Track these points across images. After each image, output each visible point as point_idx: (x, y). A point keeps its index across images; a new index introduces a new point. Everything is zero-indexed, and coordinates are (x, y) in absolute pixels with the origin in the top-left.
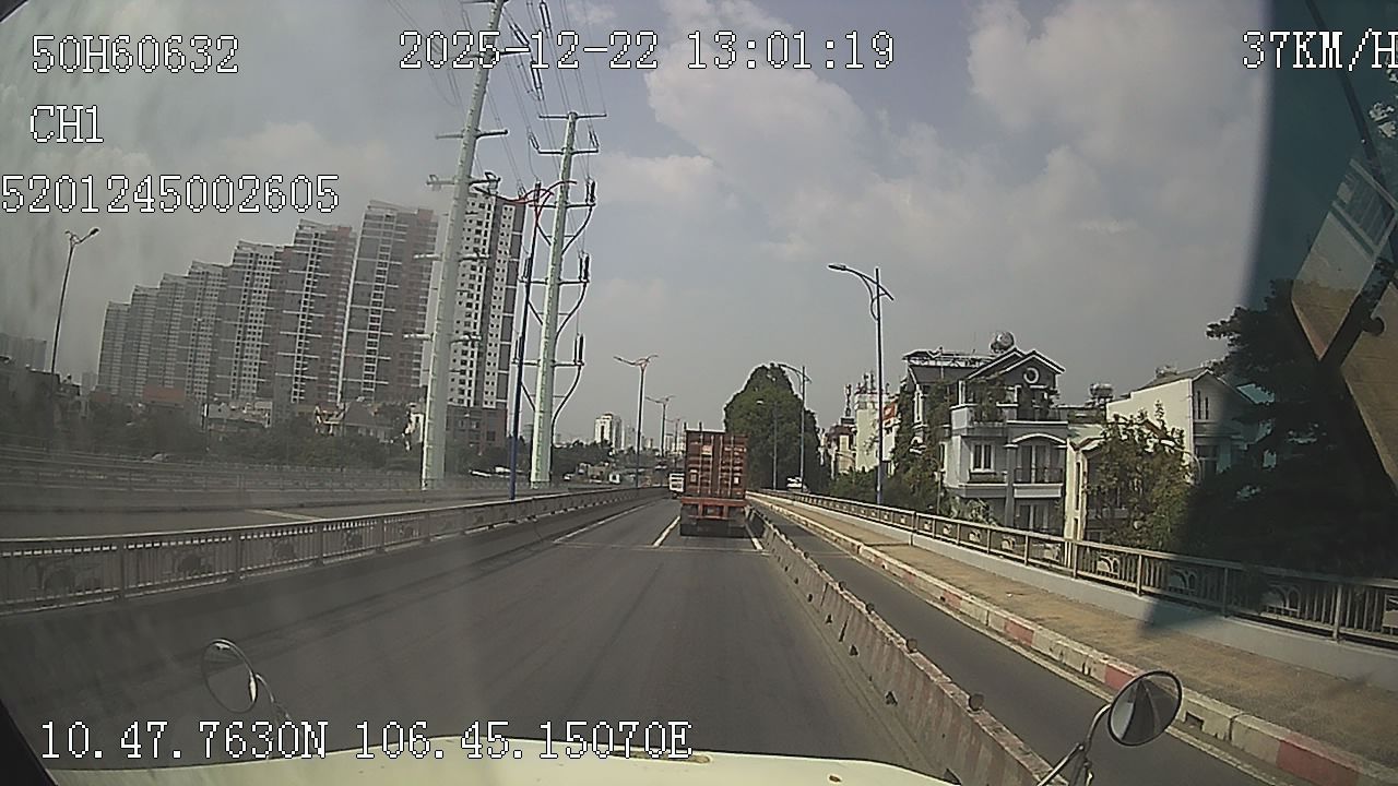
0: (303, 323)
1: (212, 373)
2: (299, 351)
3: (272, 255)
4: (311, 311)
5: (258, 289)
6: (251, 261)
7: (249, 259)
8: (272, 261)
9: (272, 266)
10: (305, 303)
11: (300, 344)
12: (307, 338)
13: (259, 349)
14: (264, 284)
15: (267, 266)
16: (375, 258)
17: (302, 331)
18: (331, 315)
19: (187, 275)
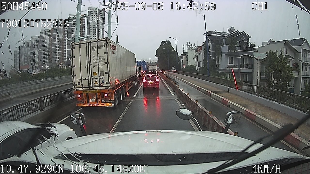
0: (57, 45)
1: (38, 60)
2: (57, 51)
3: (49, 31)
4: (58, 41)
5: (46, 39)
6: (44, 33)
7: (43, 33)
8: (49, 32)
9: (49, 34)
10: (57, 40)
11: (57, 49)
12: (58, 48)
13: (48, 52)
14: (48, 38)
15: (48, 34)
16: (72, 27)
17: (57, 46)
18: (63, 41)
19: (31, 40)
